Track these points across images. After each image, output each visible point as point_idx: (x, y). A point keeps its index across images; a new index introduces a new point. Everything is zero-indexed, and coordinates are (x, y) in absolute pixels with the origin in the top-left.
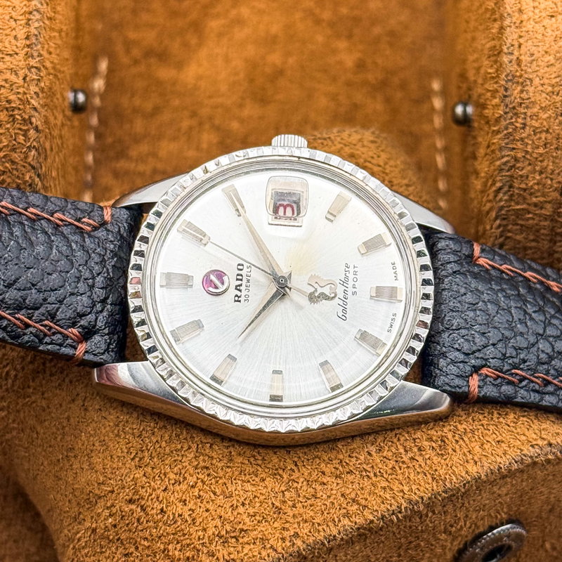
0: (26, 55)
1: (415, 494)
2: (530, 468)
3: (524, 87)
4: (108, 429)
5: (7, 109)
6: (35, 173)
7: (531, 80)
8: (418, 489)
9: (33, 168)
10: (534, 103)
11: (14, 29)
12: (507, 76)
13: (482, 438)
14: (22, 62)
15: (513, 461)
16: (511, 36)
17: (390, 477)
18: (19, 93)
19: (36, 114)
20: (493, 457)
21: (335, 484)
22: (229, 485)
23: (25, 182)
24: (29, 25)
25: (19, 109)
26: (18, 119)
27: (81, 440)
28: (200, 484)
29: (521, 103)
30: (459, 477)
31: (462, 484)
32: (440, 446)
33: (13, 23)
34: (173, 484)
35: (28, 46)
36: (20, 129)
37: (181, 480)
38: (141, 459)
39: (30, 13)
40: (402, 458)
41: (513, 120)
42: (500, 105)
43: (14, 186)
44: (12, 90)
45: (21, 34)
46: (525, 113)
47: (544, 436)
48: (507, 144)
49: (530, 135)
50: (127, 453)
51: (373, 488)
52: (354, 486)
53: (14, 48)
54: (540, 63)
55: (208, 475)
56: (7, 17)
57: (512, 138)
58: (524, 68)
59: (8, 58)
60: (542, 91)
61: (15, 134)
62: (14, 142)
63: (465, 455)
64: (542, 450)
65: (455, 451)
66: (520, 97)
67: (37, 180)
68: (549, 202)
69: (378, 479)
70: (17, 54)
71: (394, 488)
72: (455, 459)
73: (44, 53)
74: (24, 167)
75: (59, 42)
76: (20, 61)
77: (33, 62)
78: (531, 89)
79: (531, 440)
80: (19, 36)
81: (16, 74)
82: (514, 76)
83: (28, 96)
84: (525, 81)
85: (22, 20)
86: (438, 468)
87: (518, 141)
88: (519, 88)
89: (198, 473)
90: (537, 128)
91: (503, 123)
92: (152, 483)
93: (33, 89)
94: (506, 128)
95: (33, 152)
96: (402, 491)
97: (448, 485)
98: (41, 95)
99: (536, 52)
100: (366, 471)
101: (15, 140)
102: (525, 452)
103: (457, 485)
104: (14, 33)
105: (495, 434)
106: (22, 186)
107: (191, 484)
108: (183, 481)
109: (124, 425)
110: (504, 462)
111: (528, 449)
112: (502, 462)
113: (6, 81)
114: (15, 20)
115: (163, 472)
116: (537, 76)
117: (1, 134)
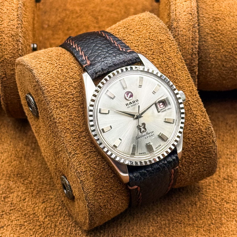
0: (17, 20)
7: (180, 20)
10: (181, 27)
11: (13, 13)
12: (172, 19)
14: (16, 23)
16: (173, 7)
18: (15, 32)
19: (21, 38)
24: (18, 11)
26: (15, 40)
29: (177, 27)
33: (13, 11)
35: (18, 18)
39: (18, 8)
44: (13, 31)
45: (15, 14)
54: (182, 15)
56: (11, 9)
58: (177, 17)
59: (11, 21)
60: (183, 23)
62: (14, 48)
66: (176, 25)
68: (188, 59)
70: (14, 20)
76: (15, 22)
77: (19, 22)
78: (180, 23)
80: (15, 15)
81: (14, 26)
83: (18, 33)
84: (178, 20)
88: (176, 23)
93: (20, 30)
95: (20, 51)
98: (22, 32)
99: (181, 12)
104: (13, 14)
113: (11, 28)
114: (14, 10)
116: (182, 19)
117: (10, 45)
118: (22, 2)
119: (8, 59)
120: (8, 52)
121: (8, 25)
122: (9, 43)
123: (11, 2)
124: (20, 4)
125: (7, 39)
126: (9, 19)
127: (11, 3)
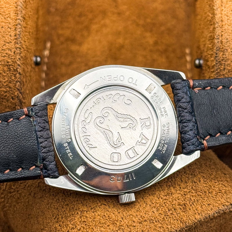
0: (15, 42)
1: (173, 229)
2: (223, 215)
3: (224, 53)
4: (44, 206)
5: (7, 65)
6: (19, 92)
7: (227, 50)
8: (174, 226)
9: (18, 90)
10: (228, 59)
11: (10, 32)
12: (217, 48)
13: (201, 203)
14: (13, 46)
15: (215, 213)
16: (218, 31)
17: (162, 222)
18: (12, 59)
19: (19, 67)
20: (206, 211)
21: (139, 226)
22: (94, 229)
23: (15, 96)
24: (16, 30)
25: (12, 65)
26: (12, 70)
27: (34, 211)
28: (82, 229)
29: (223, 60)
30: (192, 221)
31: (193, 224)
32: (184, 208)
33: (9, 30)
34: (71, 229)
35: (16, 39)
36: (13, 74)
37: (74, 227)
38: (58, 219)
39: (17, 25)
40: (167, 214)
41: (220, 67)
42: (214, 61)
43: (11, 97)
44: (9, 57)
45: (13, 34)
46: (225, 64)
47: (229, 201)
48: (217, 77)
49: (227, 73)
50: (52, 216)
51: (155, 227)
52: (147, 227)
53: (10, 40)
54: (231, 43)
55: (86, 225)
56: (7, 27)
57: (219, 74)
58: (224, 45)
59: (7, 44)
61: (11, 76)
62: (10, 79)
63: (194, 211)
64: (227, 207)
65: (190, 209)
66: (222, 57)
67: (20, 95)
69: (157, 223)
70: (11, 42)
71: (164, 227)
72: (190, 213)
73: (22, 42)
74: (15, 89)
75: (29, 37)
76: (12, 45)
77: (18, 46)
78: (227, 54)
79: (223, 203)
80: (12, 35)
81: (11, 51)
82: (220, 48)
83: (16, 60)
84: (224, 50)
85: (13, 28)
86: (183, 217)
87: (221, 75)
88: (222, 53)
89: (81, 224)
90: (230, 70)
91: (216, 68)
92: (63, 229)
93: (18, 57)
94: (217, 70)
95: (18, 83)
96: (168, 228)
97: (187, 224)
98: (21, 59)
99: (229, 38)
100: (152, 220)
101: (11, 78)
102: (220, 208)
103: (191, 224)
104: (10, 34)
105: (207, 201)
106: (14, 98)
107: (78, 229)
108: (75, 228)
109: (51, 204)
110: (211, 213)
111: (221, 207)
112: (210, 213)
113: (7, 54)
114: (10, 28)
115: (67, 224)
116: (229, 48)
117: (5, 76)
118: (22, 16)
119: (3, 93)
120: (3, 84)
121: (3, 49)
122: (3, 73)
123: (7, 16)
124: (19, 19)
125: (2, 67)
126: (4, 41)
127: (7, 18)
